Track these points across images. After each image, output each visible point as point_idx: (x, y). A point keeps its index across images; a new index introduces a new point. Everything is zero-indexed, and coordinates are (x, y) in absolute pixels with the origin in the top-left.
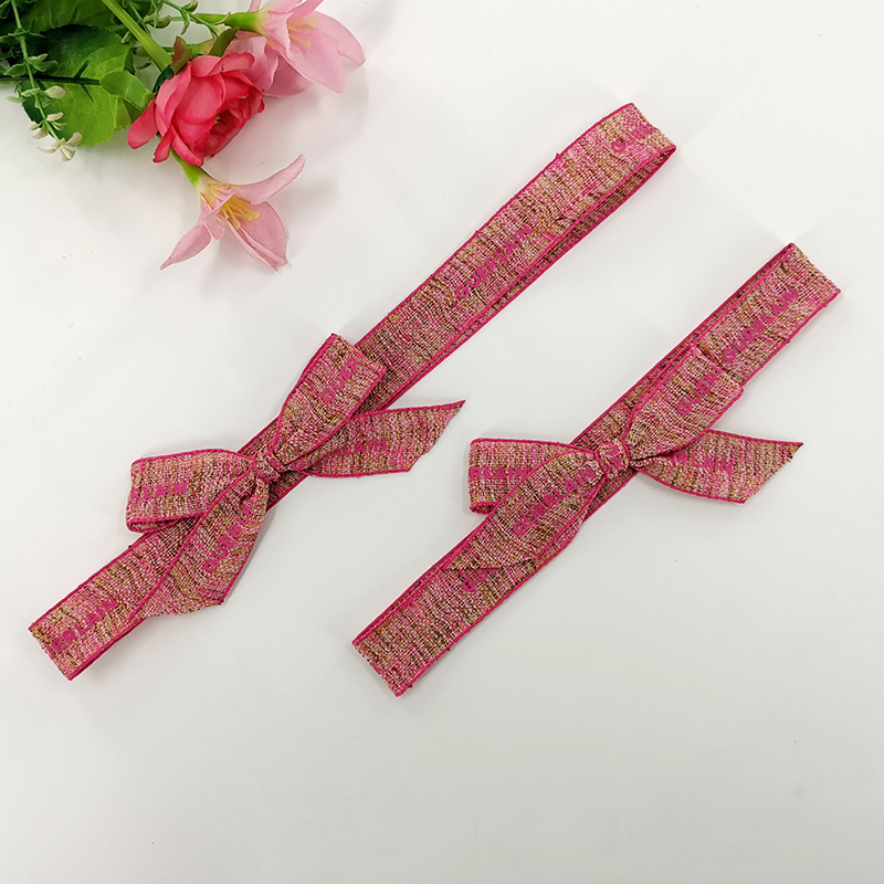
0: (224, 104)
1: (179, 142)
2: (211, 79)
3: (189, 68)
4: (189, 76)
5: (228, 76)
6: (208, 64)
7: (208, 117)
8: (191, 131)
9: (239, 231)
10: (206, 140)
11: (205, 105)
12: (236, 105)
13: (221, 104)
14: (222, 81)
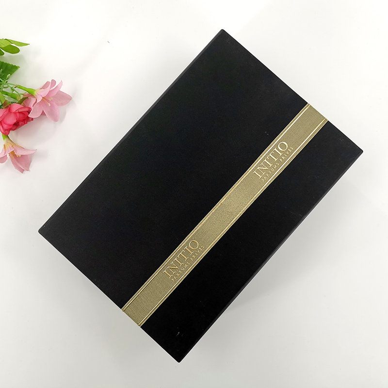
0: (17, 121)
2: (15, 113)
3: (8, 108)
7: (12, 124)
8: (5, 126)
11: (11, 120)
13: (15, 121)
14: (18, 114)
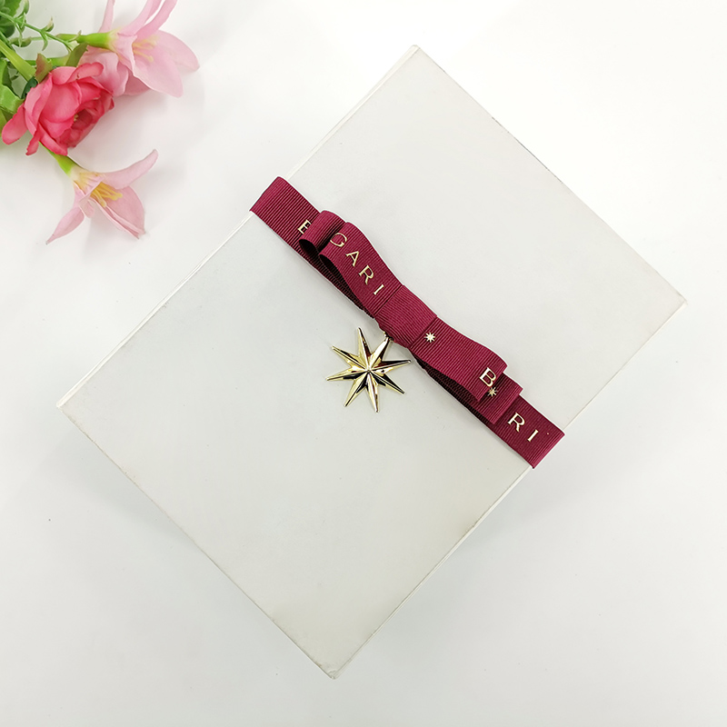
0: (81, 105)
1: (47, 138)
2: (69, 85)
3: (50, 79)
4: (51, 85)
5: (83, 82)
6: (66, 74)
7: (69, 116)
8: (55, 128)
9: (106, 209)
10: (69, 135)
11: (67, 107)
12: (90, 105)
13: (77, 105)
14: (78, 87)
